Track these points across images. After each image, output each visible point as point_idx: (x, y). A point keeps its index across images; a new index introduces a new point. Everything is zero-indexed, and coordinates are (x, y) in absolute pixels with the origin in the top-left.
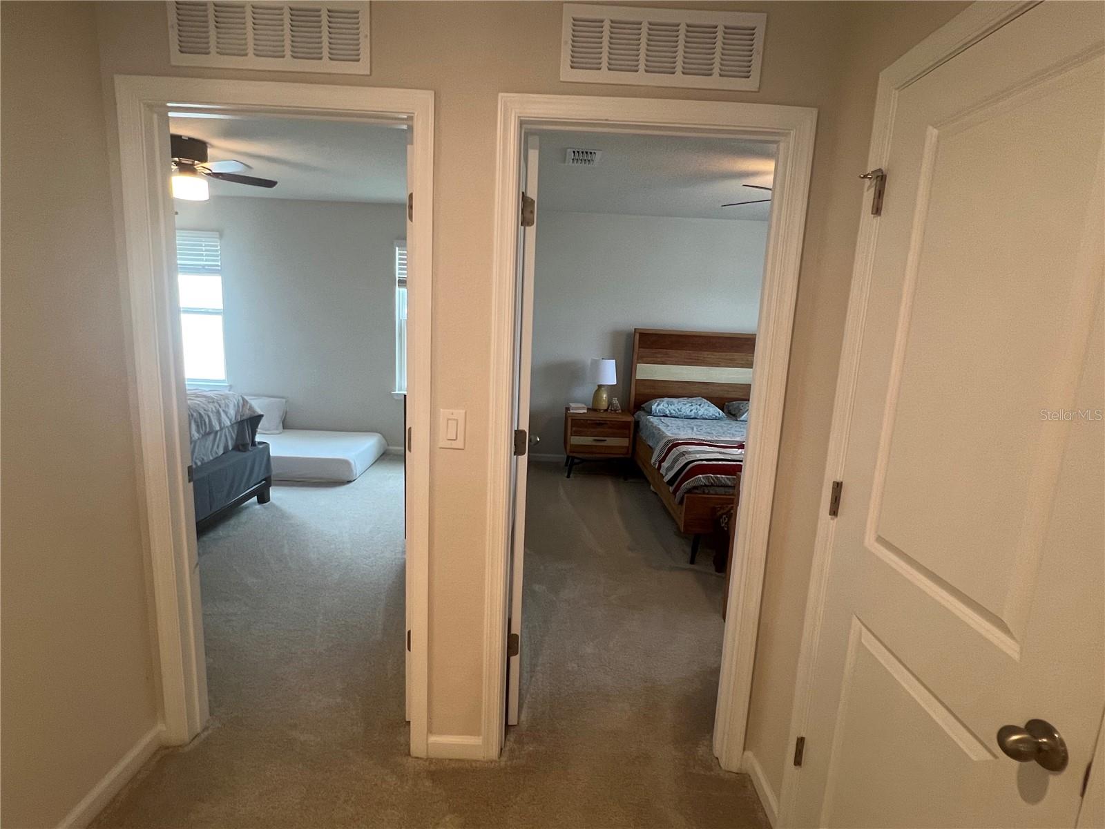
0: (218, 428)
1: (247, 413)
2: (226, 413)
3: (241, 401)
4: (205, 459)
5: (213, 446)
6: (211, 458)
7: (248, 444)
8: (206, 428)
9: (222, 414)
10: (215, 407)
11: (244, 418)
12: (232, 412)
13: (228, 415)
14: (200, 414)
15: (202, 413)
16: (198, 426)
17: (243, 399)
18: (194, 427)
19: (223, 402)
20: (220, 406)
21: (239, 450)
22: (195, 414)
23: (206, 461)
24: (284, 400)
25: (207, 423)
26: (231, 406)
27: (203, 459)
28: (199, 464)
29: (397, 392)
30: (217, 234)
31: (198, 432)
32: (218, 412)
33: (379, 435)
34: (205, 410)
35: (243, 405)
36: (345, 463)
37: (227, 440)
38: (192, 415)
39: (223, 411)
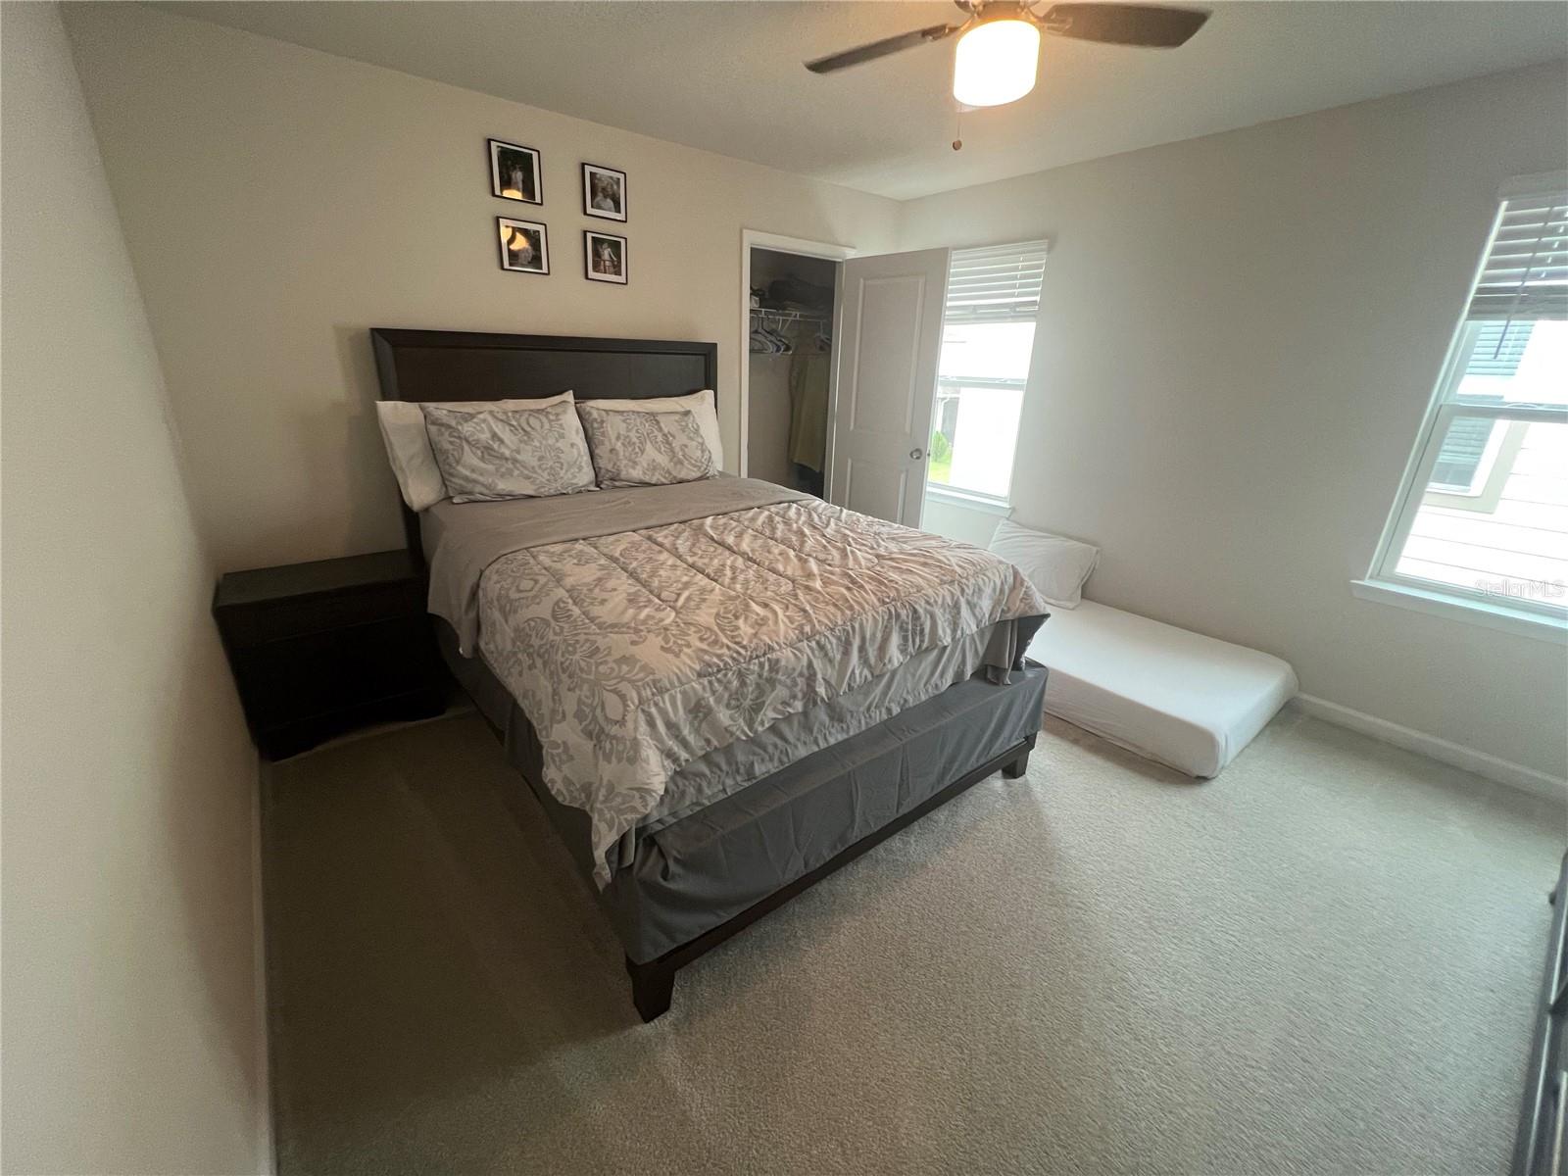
0: (947, 640)
1: (1017, 609)
2: (972, 606)
3: (1011, 580)
4: (910, 699)
5: (932, 674)
6: (923, 698)
7: (1005, 670)
8: (922, 641)
9: (965, 611)
10: (952, 594)
11: (1010, 616)
12: (986, 604)
13: (977, 611)
14: (915, 611)
15: (921, 611)
16: (905, 639)
17: (1016, 574)
18: (895, 639)
19: (972, 581)
20: (963, 591)
21: (985, 679)
22: (903, 613)
23: (911, 705)
24: (1095, 549)
25: (927, 631)
26: (988, 591)
27: (906, 701)
28: (896, 710)
29: (1367, 582)
30: (1044, 244)
31: (903, 651)
32: (956, 606)
33: (1287, 667)
34: (928, 603)
35: (1013, 588)
36: (1204, 739)
37: (964, 662)
38: (898, 616)
39: (968, 603)
